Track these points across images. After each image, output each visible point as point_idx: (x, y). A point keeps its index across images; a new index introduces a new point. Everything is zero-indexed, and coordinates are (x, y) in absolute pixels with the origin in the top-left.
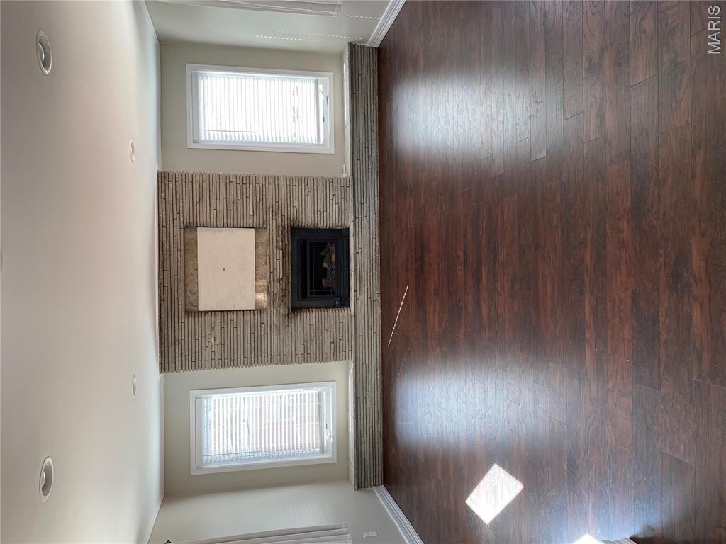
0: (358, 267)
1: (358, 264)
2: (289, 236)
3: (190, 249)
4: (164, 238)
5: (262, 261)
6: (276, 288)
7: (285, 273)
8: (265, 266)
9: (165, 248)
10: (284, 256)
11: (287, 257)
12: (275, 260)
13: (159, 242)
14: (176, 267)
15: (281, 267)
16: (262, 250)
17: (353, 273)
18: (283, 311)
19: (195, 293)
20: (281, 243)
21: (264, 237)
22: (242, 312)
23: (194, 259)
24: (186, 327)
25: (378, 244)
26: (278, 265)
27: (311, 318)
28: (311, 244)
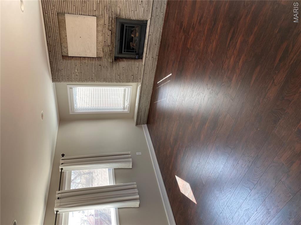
0: (149, 43)
1: (149, 41)
2: (115, 24)
3: (61, 25)
4: (47, 20)
5: (100, 34)
6: (107, 49)
7: (112, 42)
8: (102, 37)
9: (48, 25)
10: (112, 34)
11: (113, 34)
12: (107, 36)
13: (44, 22)
14: (55, 36)
15: (110, 40)
16: (100, 28)
17: (146, 46)
18: (110, 60)
19: (67, 47)
20: (110, 27)
21: (102, 22)
22: (90, 58)
23: (64, 30)
24: (63, 64)
25: (161, 31)
26: (108, 38)
27: (123, 64)
28: (126, 27)
